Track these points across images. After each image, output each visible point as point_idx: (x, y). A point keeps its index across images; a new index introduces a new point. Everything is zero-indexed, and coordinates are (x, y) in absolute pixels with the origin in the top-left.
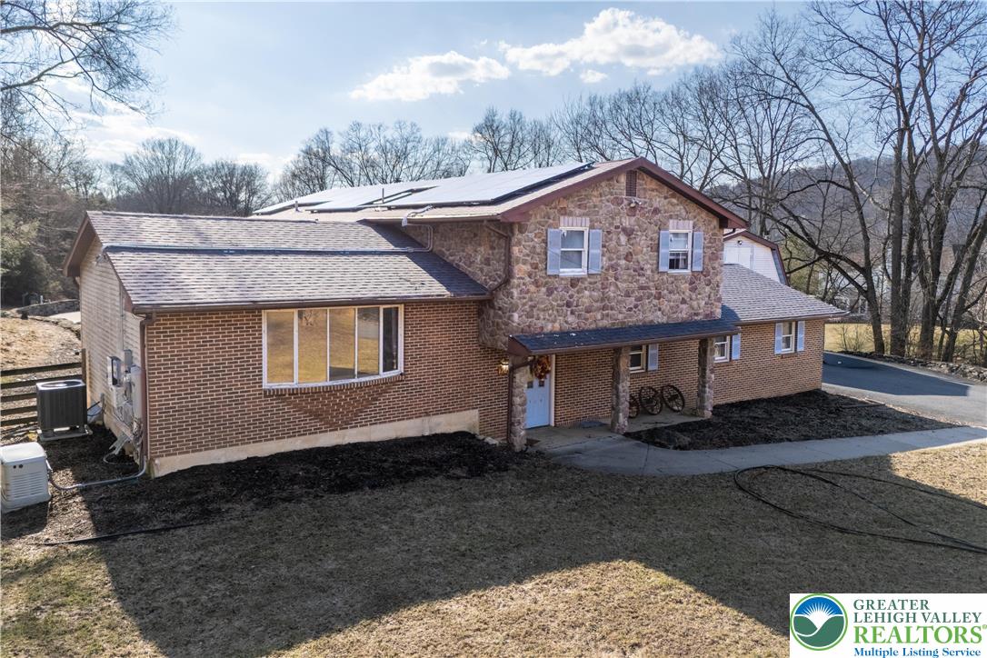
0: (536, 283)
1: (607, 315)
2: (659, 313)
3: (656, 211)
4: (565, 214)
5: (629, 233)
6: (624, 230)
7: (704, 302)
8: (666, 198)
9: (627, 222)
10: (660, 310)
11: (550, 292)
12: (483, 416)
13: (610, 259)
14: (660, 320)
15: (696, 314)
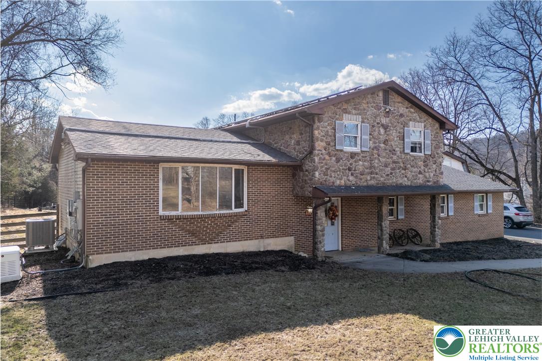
0: (329, 154)
1: (374, 178)
2: (406, 179)
3: (401, 115)
4: (346, 113)
5: (385, 127)
6: (383, 125)
7: (432, 175)
8: (407, 108)
9: (384, 121)
10: (406, 177)
11: (338, 161)
12: (297, 241)
13: (375, 143)
14: (406, 183)
15: (428, 181)
